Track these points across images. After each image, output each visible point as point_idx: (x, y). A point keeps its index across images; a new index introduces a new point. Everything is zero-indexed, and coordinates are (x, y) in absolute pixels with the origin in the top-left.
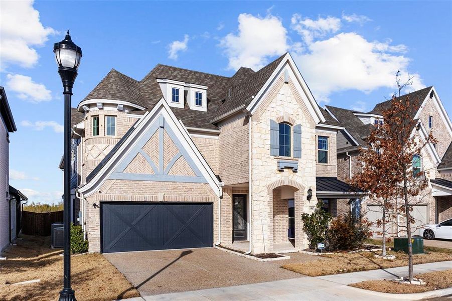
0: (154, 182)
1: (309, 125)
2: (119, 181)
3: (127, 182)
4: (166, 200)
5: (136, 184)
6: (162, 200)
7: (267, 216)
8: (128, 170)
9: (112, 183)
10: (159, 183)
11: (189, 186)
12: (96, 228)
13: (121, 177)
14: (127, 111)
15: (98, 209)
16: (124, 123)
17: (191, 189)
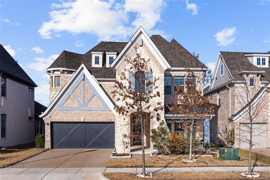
0: (79, 111)
1: (159, 71)
2: (60, 111)
3: (65, 111)
4: (86, 121)
5: (69, 112)
6: (83, 121)
7: (126, 131)
8: (65, 104)
9: (56, 112)
10: (82, 111)
11: (100, 112)
12: (49, 135)
13: (61, 109)
14: (66, 73)
15: (49, 126)
16: (64, 80)
17: (100, 114)
